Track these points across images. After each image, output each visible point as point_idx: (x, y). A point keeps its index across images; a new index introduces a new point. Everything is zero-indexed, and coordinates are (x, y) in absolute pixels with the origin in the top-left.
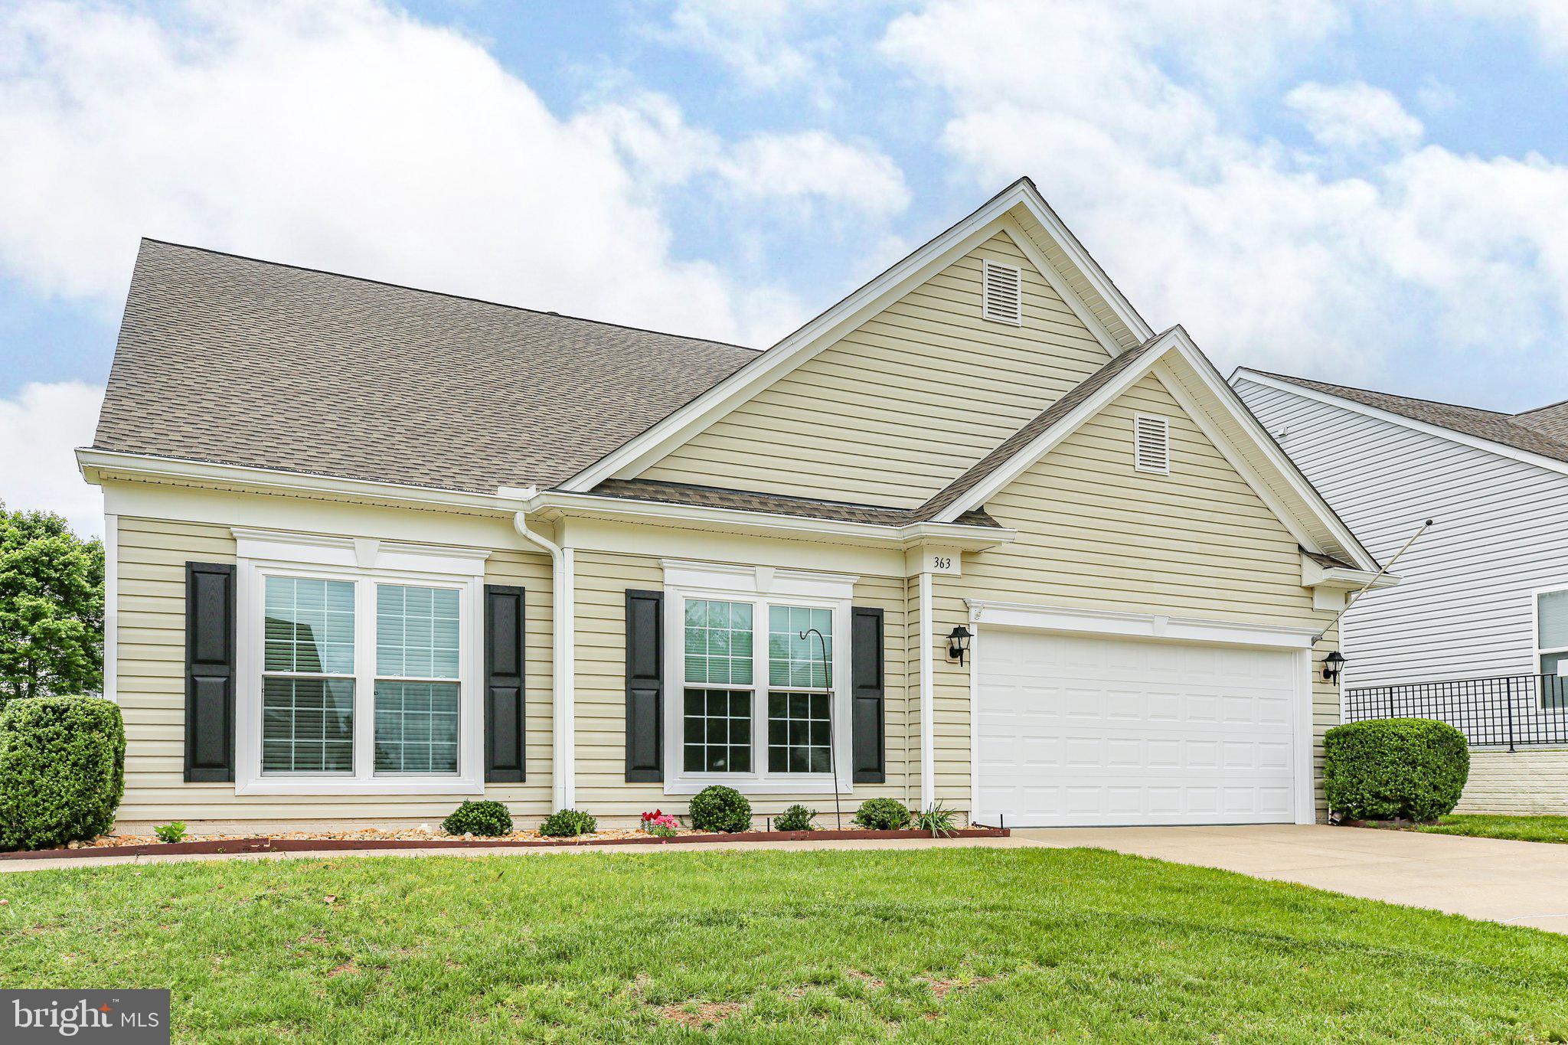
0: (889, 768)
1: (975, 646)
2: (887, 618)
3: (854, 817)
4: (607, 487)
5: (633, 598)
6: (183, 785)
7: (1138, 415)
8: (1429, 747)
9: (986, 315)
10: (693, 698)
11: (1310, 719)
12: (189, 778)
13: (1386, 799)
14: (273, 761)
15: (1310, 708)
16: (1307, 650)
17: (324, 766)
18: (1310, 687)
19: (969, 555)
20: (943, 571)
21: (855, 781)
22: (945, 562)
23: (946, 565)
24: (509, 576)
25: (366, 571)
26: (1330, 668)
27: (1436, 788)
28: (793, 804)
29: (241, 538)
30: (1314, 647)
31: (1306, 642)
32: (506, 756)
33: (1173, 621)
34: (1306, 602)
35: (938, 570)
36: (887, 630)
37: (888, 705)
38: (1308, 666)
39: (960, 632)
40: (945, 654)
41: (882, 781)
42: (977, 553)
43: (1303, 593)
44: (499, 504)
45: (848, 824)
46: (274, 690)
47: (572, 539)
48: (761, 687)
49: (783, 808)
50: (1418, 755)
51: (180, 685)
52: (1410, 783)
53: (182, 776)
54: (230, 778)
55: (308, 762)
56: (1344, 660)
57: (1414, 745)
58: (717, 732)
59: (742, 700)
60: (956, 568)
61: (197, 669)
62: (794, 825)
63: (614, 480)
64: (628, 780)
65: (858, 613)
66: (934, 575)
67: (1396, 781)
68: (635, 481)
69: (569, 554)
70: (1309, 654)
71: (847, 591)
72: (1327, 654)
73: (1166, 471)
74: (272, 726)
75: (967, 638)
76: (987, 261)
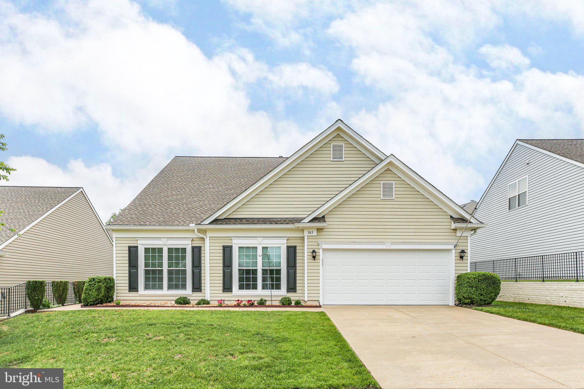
0: (298, 288)
1: (321, 254)
2: (297, 248)
3: (278, 302)
4: (216, 221)
5: (224, 247)
7: (382, 182)
8: (479, 282)
9: (332, 160)
10: (241, 272)
11: (454, 272)
12: (130, 291)
13: (466, 298)
14: (147, 287)
15: (454, 268)
16: (453, 250)
17: (157, 288)
18: (454, 262)
19: (319, 230)
20: (311, 235)
21: (287, 292)
22: (311, 232)
23: (312, 233)
24: (197, 244)
25: (165, 245)
26: (462, 255)
27: (481, 295)
28: (261, 298)
29: (139, 240)
30: (455, 248)
31: (452, 247)
32: (196, 286)
33: (393, 243)
34: (453, 234)
35: (309, 235)
36: (298, 251)
37: (298, 271)
38: (454, 255)
39: (314, 251)
40: (311, 257)
41: (296, 292)
42: (323, 229)
43: (452, 231)
44: (190, 228)
45: (277, 303)
46: (147, 272)
47: (209, 234)
48: (260, 269)
49: (259, 299)
50: (474, 284)
51: (127, 272)
52: (471, 293)
53: (128, 291)
54: (137, 291)
55: (154, 287)
56: (466, 252)
57: (472, 281)
58: (248, 279)
59: (255, 272)
60: (315, 233)
61: (131, 268)
62: (262, 303)
63: (218, 219)
64: (223, 292)
65: (288, 247)
66: (308, 236)
67: (467, 292)
68: (225, 219)
69: (208, 238)
70: (454, 251)
71: (285, 242)
72: (461, 250)
73: (394, 198)
74: (147, 280)
75: (315, 253)
76: (332, 144)
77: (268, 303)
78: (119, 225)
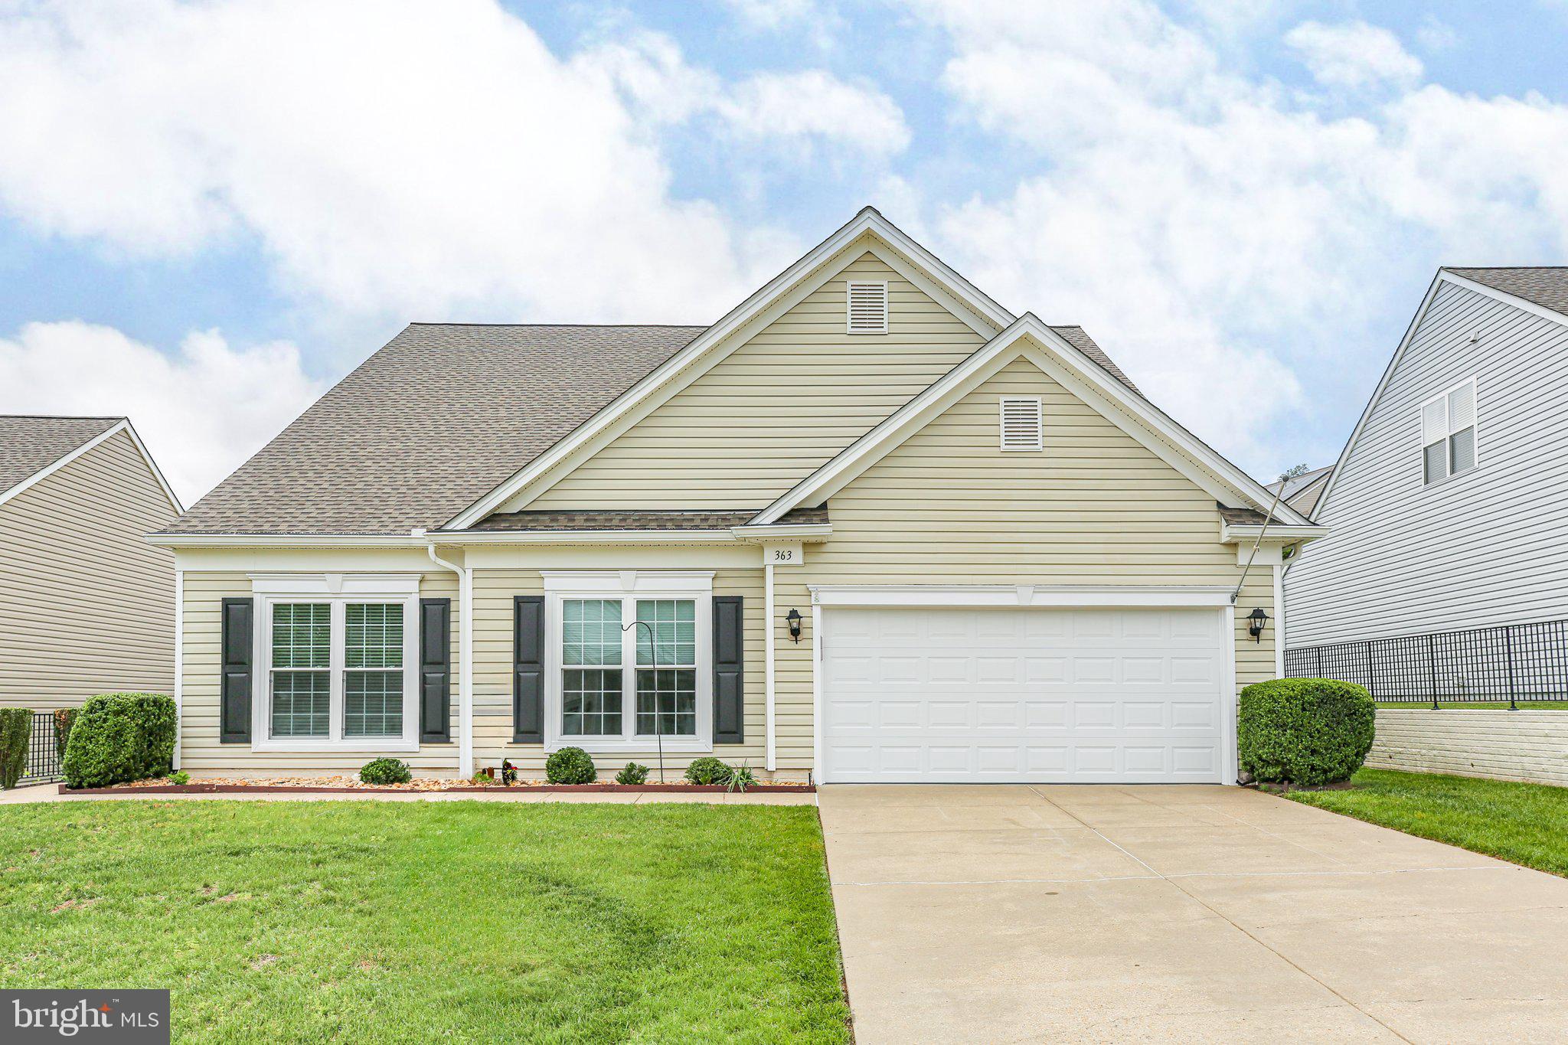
0: (747, 730)
1: (815, 621)
2: (746, 603)
3: (683, 773)
4: (492, 520)
5: (519, 602)
6: (220, 745)
7: (1003, 399)
8: (1304, 709)
9: (849, 330)
10: (571, 678)
11: (1232, 678)
12: (224, 740)
13: (1267, 763)
14: (278, 729)
15: (1232, 667)
16: (1228, 608)
17: (311, 732)
18: (1231, 645)
19: (811, 546)
20: (785, 562)
21: (715, 741)
22: (785, 554)
23: (787, 557)
24: (436, 591)
25: (337, 595)
26: (1256, 626)
27: (1314, 752)
28: (629, 761)
29: (256, 579)
30: (1235, 604)
31: (1224, 599)
32: (434, 724)
33: (1038, 588)
34: (1228, 559)
35: (780, 562)
36: (746, 614)
37: (747, 677)
38: (1231, 624)
39: (794, 614)
40: (786, 633)
41: (741, 742)
42: (821, 544)
43: (1223, 550)
44: (413, 541)
45: (680, 778)
46: (280, 681)
47: (471, 562)
48: (629, 669)
49: (623, 764)
50: (1288, 717)
51: (218, 679)
52: (1280, 747)
53: (219, 739)
54: (248, 741)
55: (301, 729)
56: (1267, 617)
57: (1284, 707)
58: (593, 703)
59: (614, 679)
60: (798, 557)
61: (229, 668)
62: (632, 780)
63: (500, 515)
64: (516, 741)
65: (718, 602)
66: (775, 566)
67: (1270, 744)
68: (521, 512)
69: (469, 573)
70: (1230, 613)
71: (707, 583)
72: (1252, 610)
73: (1039, 447)
74: (278, 704)
75: (798, 620)
76: (850, 283)
77: (651, 779)
78: (193, 532)
